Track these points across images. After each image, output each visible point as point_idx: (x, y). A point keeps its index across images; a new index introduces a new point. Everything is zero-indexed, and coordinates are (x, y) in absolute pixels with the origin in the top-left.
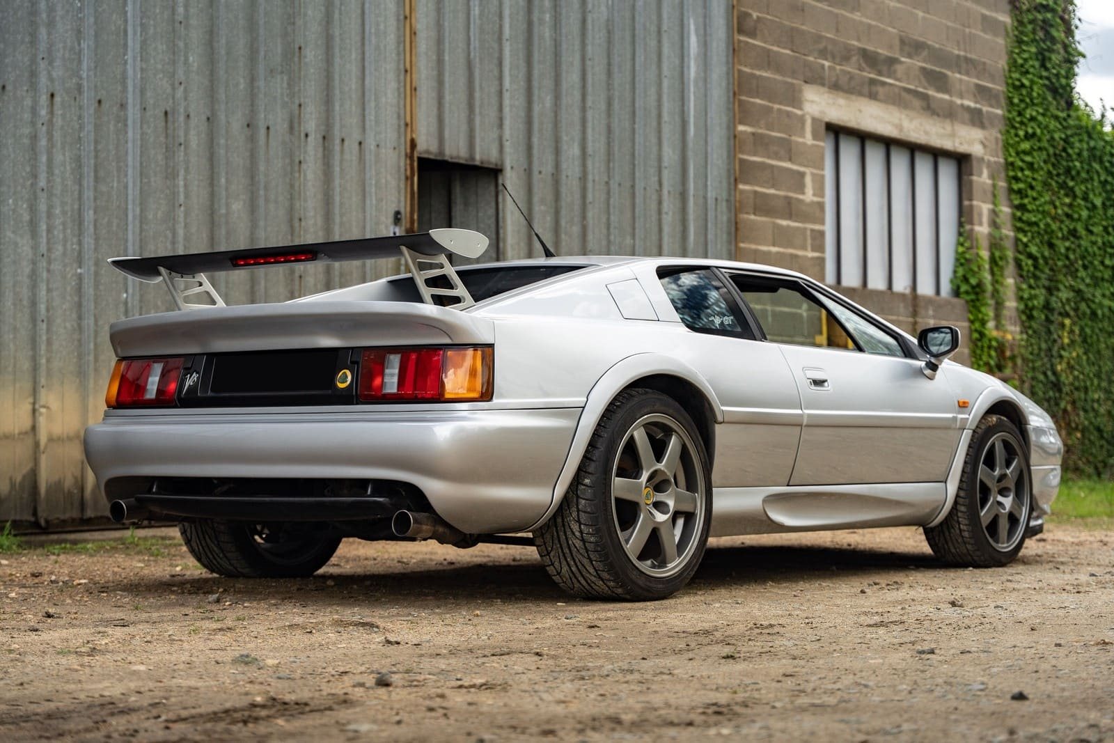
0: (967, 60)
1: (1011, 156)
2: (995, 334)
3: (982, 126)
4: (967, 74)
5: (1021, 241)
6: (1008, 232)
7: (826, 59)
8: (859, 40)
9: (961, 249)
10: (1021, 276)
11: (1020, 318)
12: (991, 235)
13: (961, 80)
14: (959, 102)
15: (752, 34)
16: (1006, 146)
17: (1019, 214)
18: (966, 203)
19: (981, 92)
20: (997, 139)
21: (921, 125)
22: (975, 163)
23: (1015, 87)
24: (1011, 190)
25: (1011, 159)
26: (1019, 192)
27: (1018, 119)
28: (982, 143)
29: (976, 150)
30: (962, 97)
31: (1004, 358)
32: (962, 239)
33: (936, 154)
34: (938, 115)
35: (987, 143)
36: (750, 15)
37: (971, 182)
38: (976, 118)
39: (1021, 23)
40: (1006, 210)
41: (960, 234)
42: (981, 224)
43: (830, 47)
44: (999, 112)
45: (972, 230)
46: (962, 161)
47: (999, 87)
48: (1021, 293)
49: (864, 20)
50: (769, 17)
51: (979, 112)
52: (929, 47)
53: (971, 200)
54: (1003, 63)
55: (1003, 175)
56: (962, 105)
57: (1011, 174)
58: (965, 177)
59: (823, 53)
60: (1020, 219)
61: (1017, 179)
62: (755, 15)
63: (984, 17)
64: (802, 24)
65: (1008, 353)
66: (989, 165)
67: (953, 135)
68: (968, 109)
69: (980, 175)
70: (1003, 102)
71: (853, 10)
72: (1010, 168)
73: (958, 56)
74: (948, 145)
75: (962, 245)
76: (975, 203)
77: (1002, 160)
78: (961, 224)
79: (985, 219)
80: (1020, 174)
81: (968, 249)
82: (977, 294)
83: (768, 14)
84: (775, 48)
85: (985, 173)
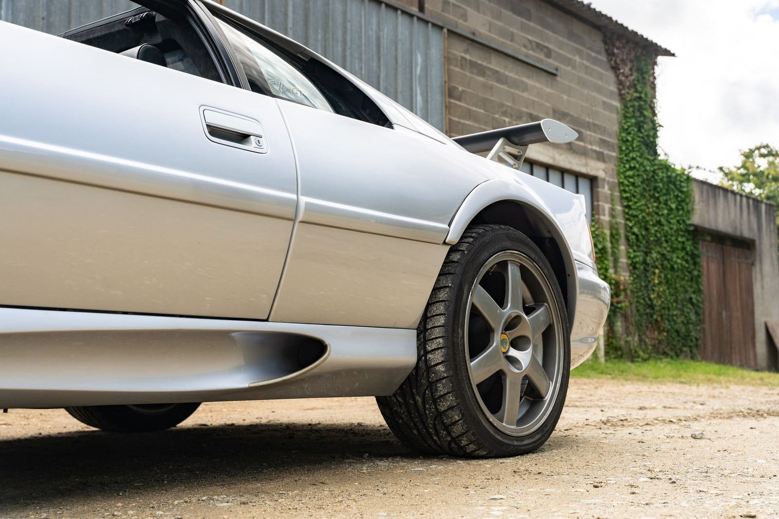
0: (594, 125)
1: (621, 178)
2: (613, 276)
3: (604, 161)
4: (595, 132)
5: (629, 226)
6: (621, 220)
7: (507, 117)
8: (527, 107)
9: (593, 229)
10: (629, 245)
11: (629, 268)
12: (610, 222)
13: (591, 136)
14: (590, 147)
15: (459, 99)
16: (619, 173)
17: (627, 210)
18: (595, 203)
19: (603, 142)
20: (613, 169)
21: (566, 158)
22: (600, 182)
23: (622, 140)
24: (622, 198)
25: (621, 180)
26: (627, 198)
27: (625, 158)
28: (604, 170)
29: (601, 174)
30: (591, 144)
31: (620, 290)
32: (593, 224)
33: (577, 175)
34: (577, 153)
35: (607, 171)
36: (457, 89)
37: (598, 192)
38: (600, 157)
39: (626, 107)
40: (619, 208)
41: (593, 221)
42: (604, 215)
43: (509, 110)
44: (614, 154)
45: (599, 218)
46: (593, 180)
47: (614, 141)
48: (629, 255)
49: (530, 97)
50: (470, 91)
51: (602, 153)
52: (571, 115)
53: (598, 201)
54: (616, 128)
55: (617, 189)
56: (592, 149)
57: (622, 188)
58: (595, 189)
59: (505, 114)
60: (628, 214)
61: (625, 191)
62: (460, 89)
63: (604, 103)
64: (492, 96)
65: (622, 287)
66: (608, 183)
67: (586, 165)
68: (595, 151)
69: (603, 188)
70: (617, 149)
71: (523, 91)
72: (621, 185)
73: (589, 122)
74: (583, 170)
75: (593, 226)
76: (600, 203)
77: (616, 181)
78: (593, 215)
79: (607, 212)
80: (627, 189)
81: (597, 229)
82: (602, 253)
83: (469, 88)
84: (474, 109)
85: (606, 187)
